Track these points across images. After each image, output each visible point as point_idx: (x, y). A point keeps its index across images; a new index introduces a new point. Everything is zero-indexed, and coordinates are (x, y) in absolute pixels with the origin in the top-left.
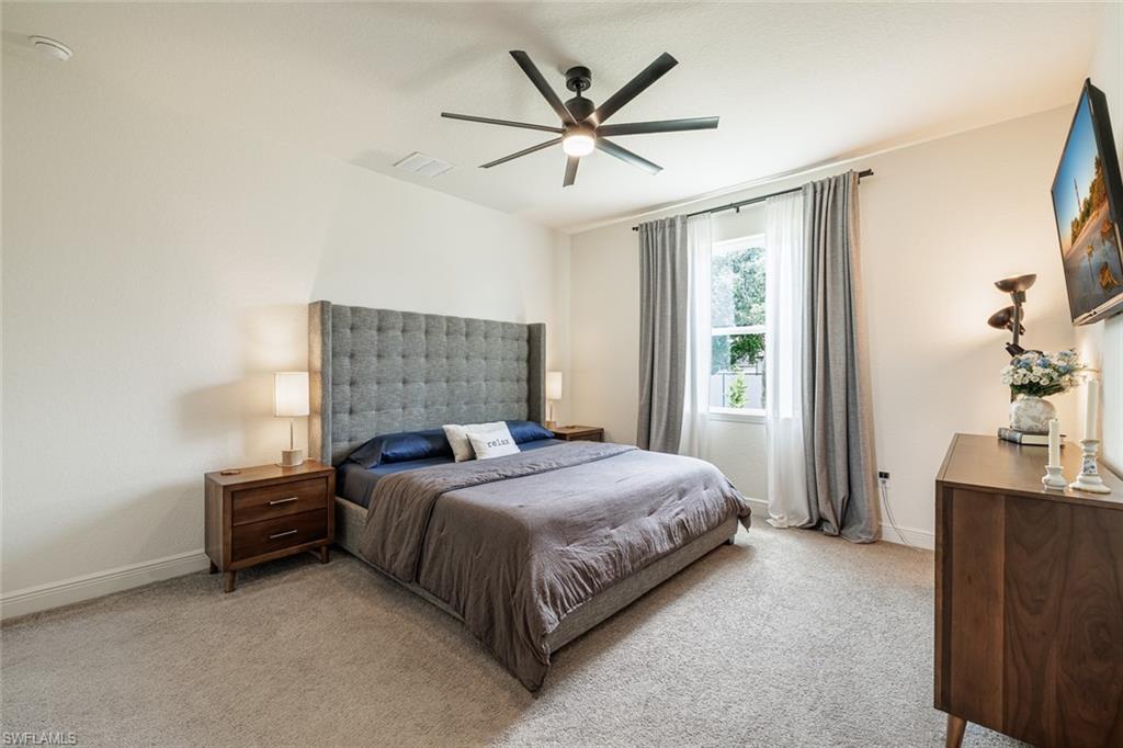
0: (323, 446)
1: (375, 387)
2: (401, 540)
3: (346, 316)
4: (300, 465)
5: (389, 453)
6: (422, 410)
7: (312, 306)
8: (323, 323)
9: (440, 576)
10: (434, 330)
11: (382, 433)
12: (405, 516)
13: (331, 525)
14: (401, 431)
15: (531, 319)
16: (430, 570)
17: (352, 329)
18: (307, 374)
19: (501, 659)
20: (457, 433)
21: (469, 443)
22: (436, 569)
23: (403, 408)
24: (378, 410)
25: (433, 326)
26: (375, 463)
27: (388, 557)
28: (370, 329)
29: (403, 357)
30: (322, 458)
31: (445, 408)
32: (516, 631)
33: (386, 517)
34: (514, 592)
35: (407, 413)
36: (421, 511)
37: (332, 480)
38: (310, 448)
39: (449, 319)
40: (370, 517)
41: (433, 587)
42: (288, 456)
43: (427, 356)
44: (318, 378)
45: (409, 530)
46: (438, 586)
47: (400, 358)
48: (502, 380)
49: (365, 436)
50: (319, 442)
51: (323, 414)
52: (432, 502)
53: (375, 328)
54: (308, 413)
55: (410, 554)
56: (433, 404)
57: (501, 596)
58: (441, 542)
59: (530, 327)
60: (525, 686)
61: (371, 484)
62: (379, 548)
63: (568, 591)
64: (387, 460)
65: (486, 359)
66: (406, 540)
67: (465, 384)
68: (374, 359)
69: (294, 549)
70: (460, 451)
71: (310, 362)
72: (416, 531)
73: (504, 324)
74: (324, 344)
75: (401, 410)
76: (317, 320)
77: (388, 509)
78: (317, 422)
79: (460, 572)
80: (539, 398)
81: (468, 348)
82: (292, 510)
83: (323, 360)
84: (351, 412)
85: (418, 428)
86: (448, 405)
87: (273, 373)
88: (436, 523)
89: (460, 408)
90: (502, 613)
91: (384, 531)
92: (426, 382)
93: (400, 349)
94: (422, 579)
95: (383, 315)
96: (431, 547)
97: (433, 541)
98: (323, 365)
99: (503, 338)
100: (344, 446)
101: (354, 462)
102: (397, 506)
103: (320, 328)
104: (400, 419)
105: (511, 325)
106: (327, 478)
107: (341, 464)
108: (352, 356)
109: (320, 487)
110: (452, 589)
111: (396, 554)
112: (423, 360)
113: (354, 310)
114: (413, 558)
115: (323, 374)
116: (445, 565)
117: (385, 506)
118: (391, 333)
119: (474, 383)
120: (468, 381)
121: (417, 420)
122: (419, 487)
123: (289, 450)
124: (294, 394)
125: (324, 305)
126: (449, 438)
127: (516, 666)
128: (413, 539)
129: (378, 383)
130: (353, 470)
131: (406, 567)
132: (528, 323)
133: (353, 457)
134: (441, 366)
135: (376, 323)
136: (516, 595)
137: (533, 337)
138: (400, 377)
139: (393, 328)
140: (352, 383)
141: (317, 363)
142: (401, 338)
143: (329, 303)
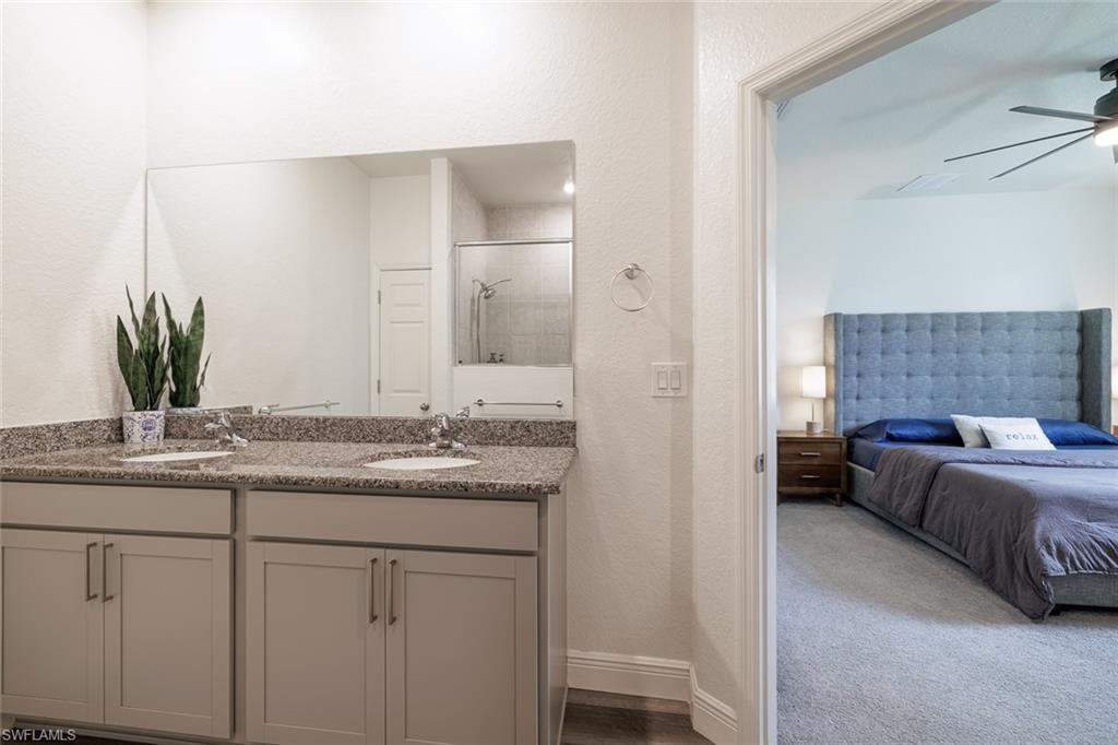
0: (836, 422)
1: (880, 379)
2: (906, 494)
3: (854, 322)
4: (818, 432)
5: (893, 432)
6: (928, 401)
7: (826, 317)
8: (836, 330)
9: (942, 523)
10: (941, 327)
11: (886, 418)
12: (909, 477)
13: (844, 479)
14: (904, 417)
15: (1086, 304)
16: (934, 518)
17: (859, 332)
18: (824, 368)
19: (1002, 591)
20: (968, 423)
21: (982, 434)
22: (939, 519)
23: (908, 398)
24: (882, 398)
25: (940, 324)
26: (880, 439)
27: (894, 504)
28: (875, 330)
29: (908, 353)
30: (835, 430)
31: (955, 400)
32: (1018, 573)
33: (892, 476)
34: (1015, 541)
35: (911, 402)
36: (925, 473)
37: (844, 446)
38: (825, 422)
39: (960, 316)
40: (876, 477)
41: (936, 532)
42: (810, 425)
43: (933, 352)
44: (832, 371)
45: (913, 488)
46: (941, 531)
47: (904, 355)
48: (1036, 375)
49: (869, 419)
50: (833, 419)
51: (836, 397)
52: (936, 471)
53: (879, 330)
54: (824, 396)
55: (915, 504)
56: (940, 396)
57: (1002, 544)
58: (943, 499)
59: (1083, 315)
60: (1025, 613)
61: (878, 453)
62: (886, 497)
63: (1081, 554)
64: (891, 438)
65: (1010, 352)
66: (911, 494)
67: (980, 378)
68: (879, 356)
69: (817, 490)
70: (970, 439)
71: (825, 359)
72: (921, 487)
73: (1038, 314)
74: (837, 346)
75: (904, 400)
76: (831, 328)
77: (894, 471)
78: (831, 405)
79: (962, 523)
80: (1099, 397)
81: (985, 342)
82: (816, 462)
83: (836, 357)
84: (858, 398)
85: (924, 416)
86: (958, 398)
87: (800, 367)
88: (939, 484)
89: (976, 402)
90: (1004, 556)
91: (891, 486)
92: (932, 376)
93: (904, 346)
94: (925, 525)
95: (886, 318)
96: (934, 503)
97: (936, 498)
98: (836, 361)
99: (1036, 329)
100: (852, 424)
101: (860, 437)
102: (902, 469)
103: (833, 332)
104: (903, 407)
105: (1050, 315)
106: (841, 444)
107: (853, 436)
108: (859, 354)
109: (835, 449)
110: (954, 534)
111: (901, 504)
112: (928, 355)
113: (861, 317)
114: (917, 508)
115: (836, 367)
116: (947, 517)
117: (891, 468)
118: (895, 333)
119: (992, 378)
120: (984, 376)
121: (922, 409)
122: (924, 457)
123: (810, 420)
124: (815, 382)
125: (836, 316)
126: (958, 427)
127: (1016, 597)
128: (917, 494)
129: (883, 375)
130: (860, 443)
131: (911, 513)
132: (1080, 309)
133: (860, 433)
134: (951, 361)
135: (880, 325)
136: (1017, 544)
137: (1090, 326)
138: (905, 370)
139: (897, 328)
140: (859, 376)
141: (831, 360)
142: (905, 337)
143: (840, 314)
